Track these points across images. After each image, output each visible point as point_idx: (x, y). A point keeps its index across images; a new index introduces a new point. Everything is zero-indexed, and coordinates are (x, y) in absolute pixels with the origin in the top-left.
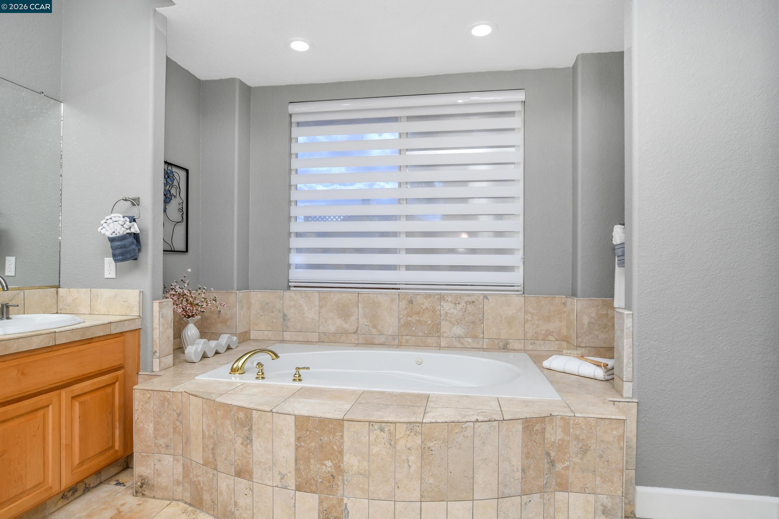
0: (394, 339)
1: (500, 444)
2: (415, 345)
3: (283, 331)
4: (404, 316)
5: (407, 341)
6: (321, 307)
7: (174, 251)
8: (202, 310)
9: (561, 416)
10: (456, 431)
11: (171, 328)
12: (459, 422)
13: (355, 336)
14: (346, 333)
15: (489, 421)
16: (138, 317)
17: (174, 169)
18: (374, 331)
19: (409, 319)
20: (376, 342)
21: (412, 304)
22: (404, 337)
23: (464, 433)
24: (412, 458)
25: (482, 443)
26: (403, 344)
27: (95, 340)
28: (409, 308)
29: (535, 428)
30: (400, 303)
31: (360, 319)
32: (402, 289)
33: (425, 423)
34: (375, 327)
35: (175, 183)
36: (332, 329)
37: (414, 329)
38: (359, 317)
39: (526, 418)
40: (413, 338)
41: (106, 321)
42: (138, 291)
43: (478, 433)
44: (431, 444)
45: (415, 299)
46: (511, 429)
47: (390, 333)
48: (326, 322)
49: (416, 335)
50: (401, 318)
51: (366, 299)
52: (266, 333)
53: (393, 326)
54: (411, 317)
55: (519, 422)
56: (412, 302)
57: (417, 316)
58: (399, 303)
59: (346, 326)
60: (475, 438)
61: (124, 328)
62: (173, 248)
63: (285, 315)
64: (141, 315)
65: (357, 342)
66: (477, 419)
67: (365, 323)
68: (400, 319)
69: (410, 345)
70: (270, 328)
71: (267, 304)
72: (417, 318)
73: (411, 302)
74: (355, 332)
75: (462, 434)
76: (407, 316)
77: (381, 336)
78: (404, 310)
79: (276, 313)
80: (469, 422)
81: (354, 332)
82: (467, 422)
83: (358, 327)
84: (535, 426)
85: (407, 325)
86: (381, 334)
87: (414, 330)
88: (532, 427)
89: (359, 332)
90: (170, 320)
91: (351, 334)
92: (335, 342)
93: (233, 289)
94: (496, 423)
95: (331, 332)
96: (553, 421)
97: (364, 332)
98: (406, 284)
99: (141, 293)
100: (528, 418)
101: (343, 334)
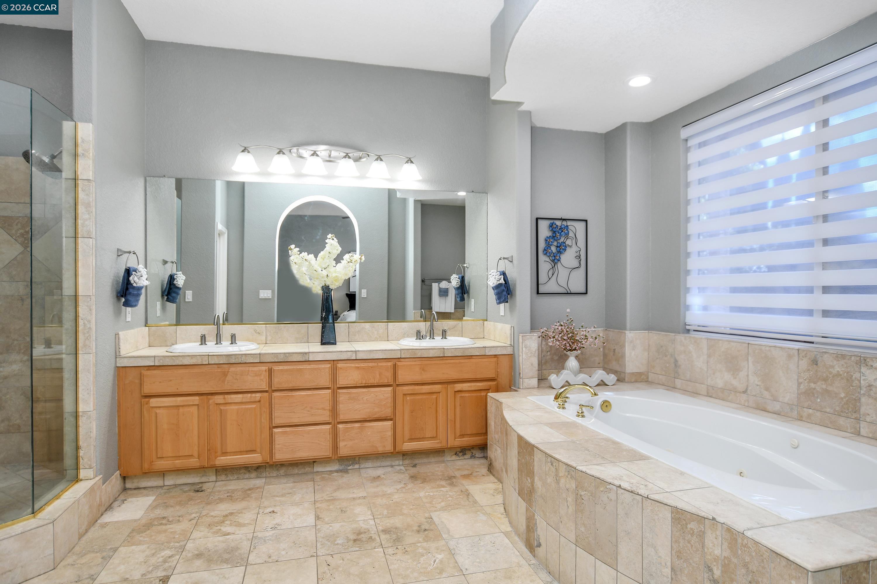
0: (792, 409)
1: (643, 523)
2: (821, 424)
3: (675, 378)
4: (805, 380)
5: (809, 416)
6: (709, 356)
7: (571, 293)
8: (582, 346)
9: (727, 527)
10: (601, 489)
11: (535, 357)
12: (603, 481)
13: (744, 396)
14: (735, 390)
15: (632, 492)
16: (510, 346)
17: (569, 223)
18: (766, 394)
19: (812, 385)
20: (769, 408)
21: (817, 365)
22: (805, 409)
23: (609, 495)
24: (569, 499)
25: (625, 514)
26: (804, 419)
27: (473, 357)
28: (812, 371)
29: (688, 525)
30: (800, 362)
31: (750, 377)
32: (817, 343)
33: (577, 470)
34: (767, 389)
35: (571, 234)
36: (720, 383)
37: (819, 400)
38: (749, 373)
39: (676, 508)
40: (818, 414)
41: (482, 346)
42: (510, 326)
43: (621, 501)
44: (582, 493)
45: (820, 358)
46: (657, 513)
47: (786, 400)
48: (714, 374)
49: (823, 410)
50: (801, 383)
51: (757, 351)
52: (661, 377)
53: (790, 392)
54: (815, 383)
55: (667, 508)
56: (817, 362)
57: (823, 383)
58: (798, 361)
59: (735, 383)
60: (618, 504)
61: (497, 352)
62: (568, 290)
63: (676, 361)
64: (512, 344)
65: (746, 404)
66: (620, 485)
67: (756, 382)
68: (799, 384)
69: (813, 422)
70: (663, 373)
71: (662, 347)
72: (824, 387)
73: (815, 362)
74: (745, 392)
75: (607, 495)
76: (810, 381)
77: (775, 402)
78: (804, 372)
79: (669, 357)
80: (612, 484)
81: (743, 392)
82: (610, 483)
83: (747, 385)
84: (690, 523)
85: (809, 393)
86: (775, 399)
87: (819, 402)
88: (685, 522)
89: (749, 392)
90: (534, 350)
91: (740, 393)
92: (723, 400)
93: (625, 329)
94: (639, 498)
95: (719, 387)
96: (717, 529)
97: (754, 394)
98: (823, 337)
99: (512, 328)
100: (679, 509)
101: (732, 392)
